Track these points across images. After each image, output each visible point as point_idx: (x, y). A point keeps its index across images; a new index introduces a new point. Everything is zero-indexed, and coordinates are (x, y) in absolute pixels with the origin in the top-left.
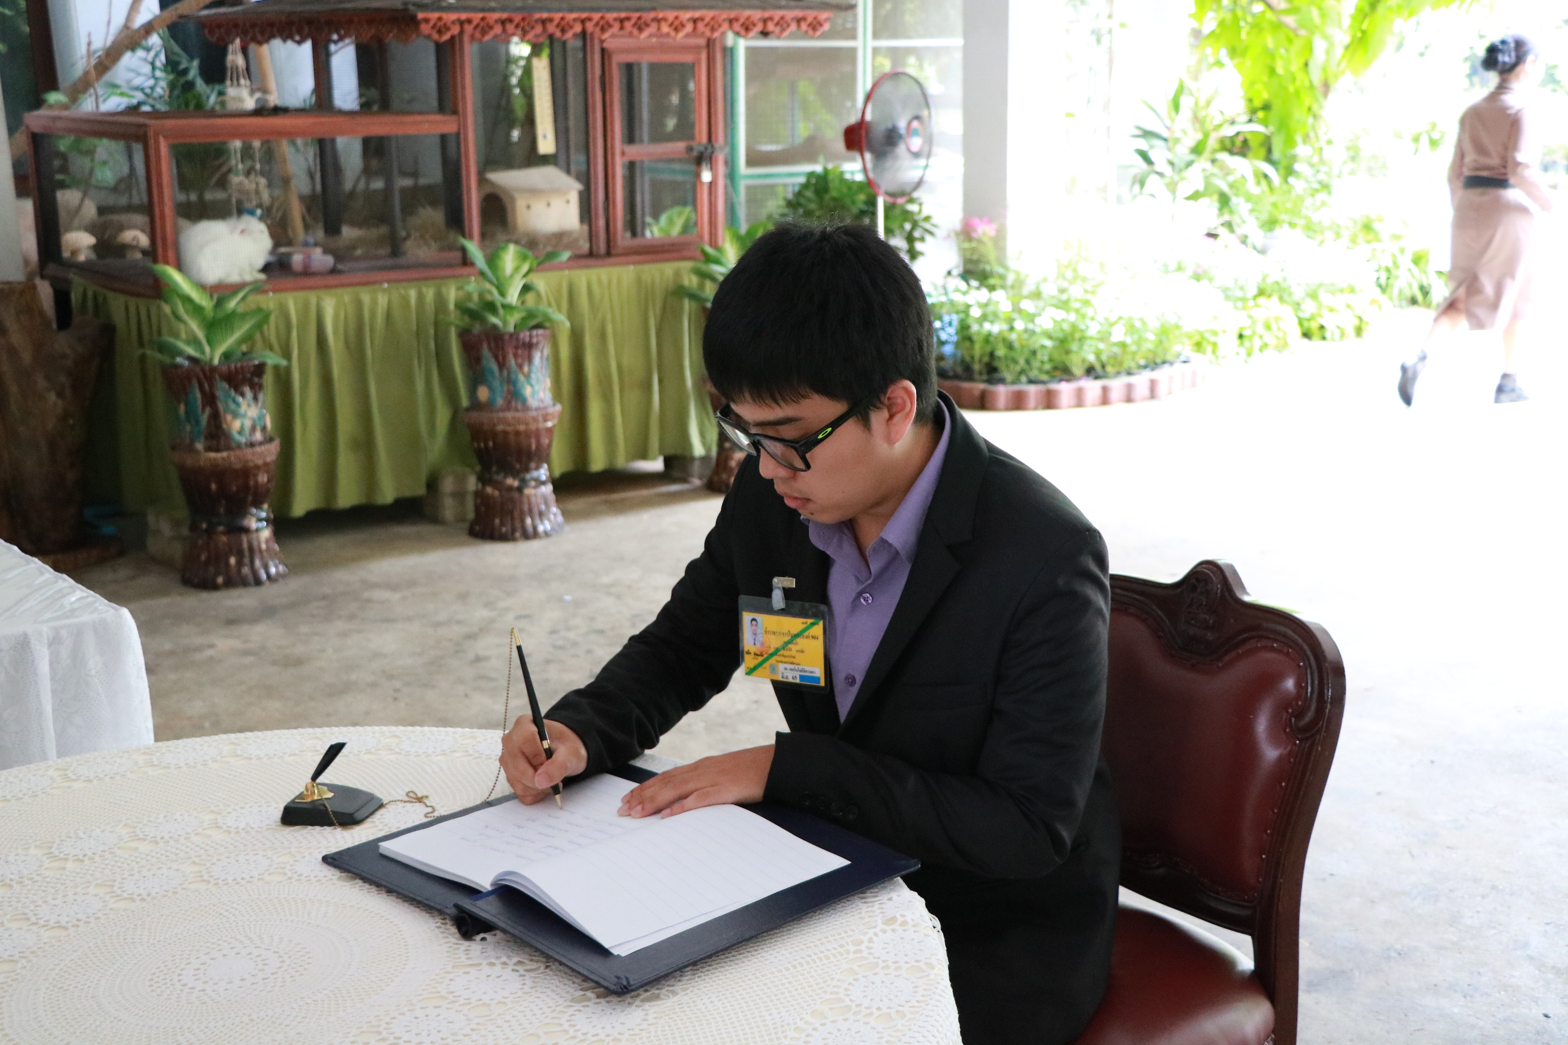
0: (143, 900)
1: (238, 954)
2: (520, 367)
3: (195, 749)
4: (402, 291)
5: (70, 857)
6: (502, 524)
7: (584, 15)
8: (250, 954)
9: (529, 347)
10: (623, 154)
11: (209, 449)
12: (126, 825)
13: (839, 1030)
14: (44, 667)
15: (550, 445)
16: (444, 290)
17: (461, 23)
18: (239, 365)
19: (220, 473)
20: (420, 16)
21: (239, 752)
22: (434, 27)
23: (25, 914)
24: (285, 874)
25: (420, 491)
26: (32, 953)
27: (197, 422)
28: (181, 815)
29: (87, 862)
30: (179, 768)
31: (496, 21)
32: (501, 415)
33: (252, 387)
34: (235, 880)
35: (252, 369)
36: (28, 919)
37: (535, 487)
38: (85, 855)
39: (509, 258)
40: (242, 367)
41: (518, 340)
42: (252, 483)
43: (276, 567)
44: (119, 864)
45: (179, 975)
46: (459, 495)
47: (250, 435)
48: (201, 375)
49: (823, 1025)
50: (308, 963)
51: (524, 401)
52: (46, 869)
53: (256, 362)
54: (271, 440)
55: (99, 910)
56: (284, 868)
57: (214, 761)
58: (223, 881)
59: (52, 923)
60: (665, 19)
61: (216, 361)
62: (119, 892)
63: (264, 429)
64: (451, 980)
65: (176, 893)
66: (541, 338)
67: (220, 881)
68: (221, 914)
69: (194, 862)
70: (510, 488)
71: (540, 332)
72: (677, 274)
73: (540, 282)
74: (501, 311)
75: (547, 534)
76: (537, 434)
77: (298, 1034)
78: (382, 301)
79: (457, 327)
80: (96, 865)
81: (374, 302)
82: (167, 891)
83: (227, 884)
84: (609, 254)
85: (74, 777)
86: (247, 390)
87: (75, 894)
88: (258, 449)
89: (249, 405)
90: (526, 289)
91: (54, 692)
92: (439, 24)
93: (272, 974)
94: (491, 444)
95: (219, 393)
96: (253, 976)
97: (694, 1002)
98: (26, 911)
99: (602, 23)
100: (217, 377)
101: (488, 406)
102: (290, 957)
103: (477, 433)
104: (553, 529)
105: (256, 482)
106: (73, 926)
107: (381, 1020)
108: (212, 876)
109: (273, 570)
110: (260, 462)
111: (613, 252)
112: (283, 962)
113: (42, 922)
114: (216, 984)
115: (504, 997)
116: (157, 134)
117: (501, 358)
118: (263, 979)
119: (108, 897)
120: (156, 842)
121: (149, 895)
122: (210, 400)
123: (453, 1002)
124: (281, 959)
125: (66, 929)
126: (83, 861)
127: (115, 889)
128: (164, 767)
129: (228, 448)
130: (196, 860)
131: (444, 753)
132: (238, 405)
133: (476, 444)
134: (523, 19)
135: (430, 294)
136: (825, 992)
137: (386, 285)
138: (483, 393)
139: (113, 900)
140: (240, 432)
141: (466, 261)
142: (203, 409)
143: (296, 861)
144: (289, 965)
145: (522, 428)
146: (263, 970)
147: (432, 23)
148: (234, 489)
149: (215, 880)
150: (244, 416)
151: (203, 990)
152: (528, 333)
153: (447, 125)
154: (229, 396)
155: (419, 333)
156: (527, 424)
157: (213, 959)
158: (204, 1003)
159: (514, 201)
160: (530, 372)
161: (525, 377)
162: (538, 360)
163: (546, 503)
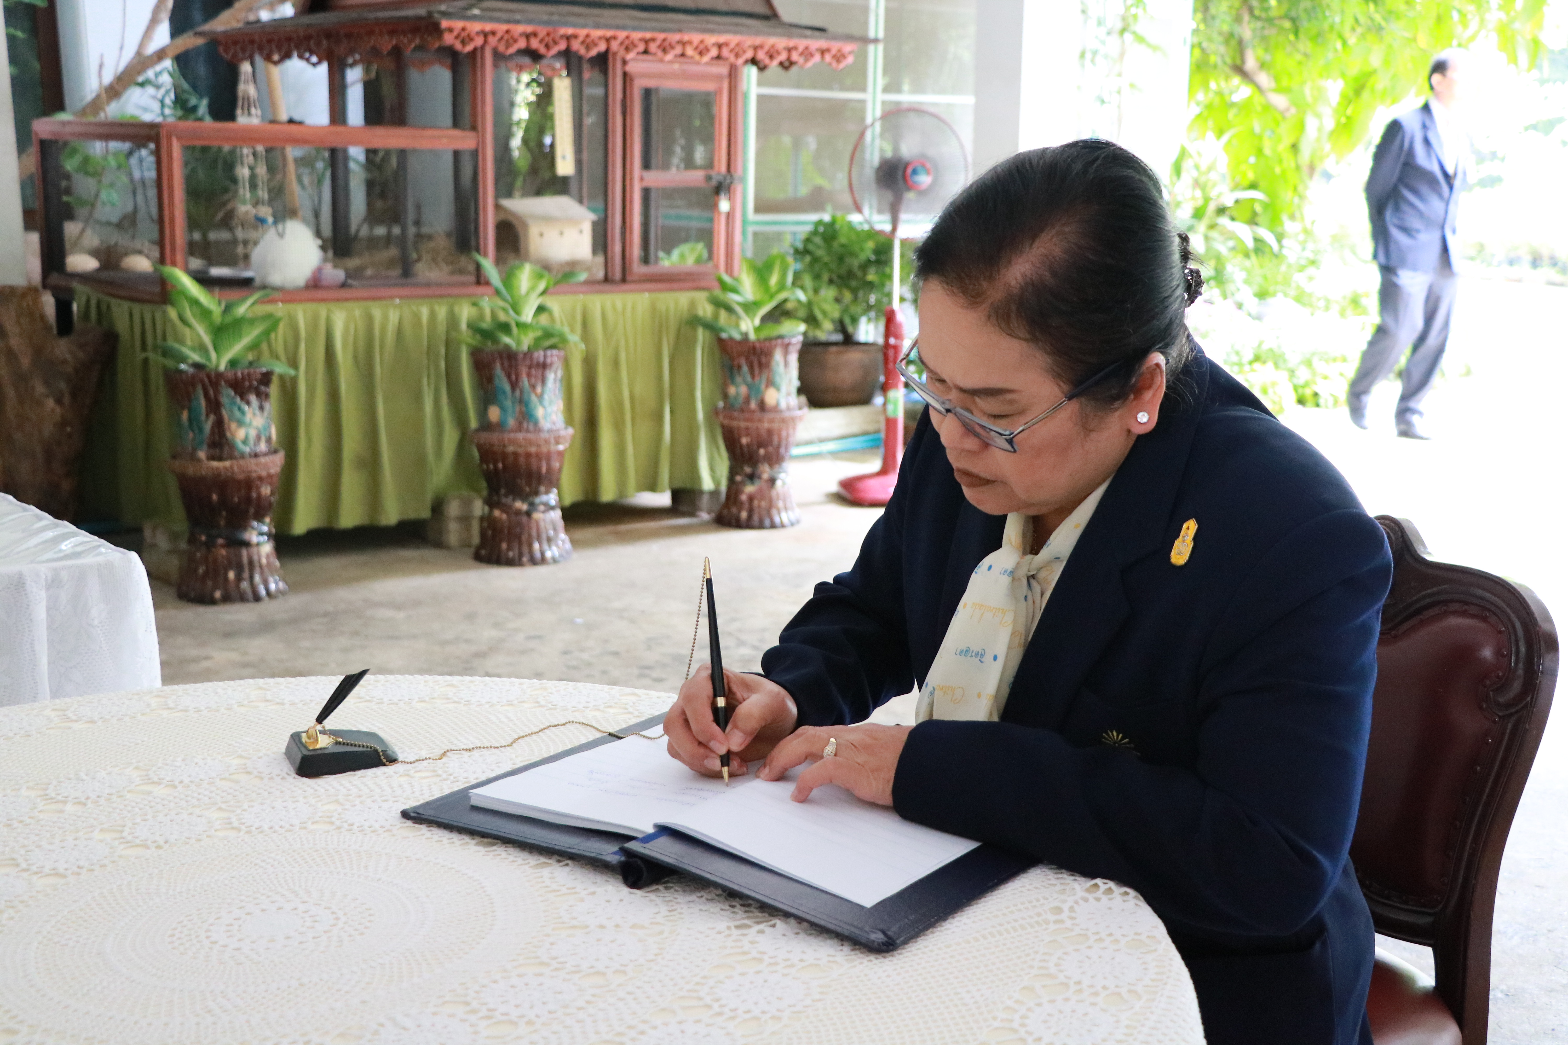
0: (159, 847)
1: (280, 908)
2: (533, 387)
3: (217, 693)
4: (414, 308)
5: (70, 799)
6: (509, 548)
7: (609, 33)
8: (295, 909)
9: (544, 366)
10: (642, 179)
11: (212, 458)
12: (137, 768)
13: (1060, 1012)
14: (40, 612)
15: (560, 469)
16: (456, 309)
17: (486, 35)
18: (246, 371)
19: (222, 483)
20: (444, 24)
21: (269, 697)
22: (457, 37)
23: (13, 859)
24: (332, 823)
25: (425, 513)
26: (22, 902)
27: (201, 430)
28: (203, 759)
29: (90, 805)
30: (199, 711)
31: (521, 35)
32: (512, 435)
33: (259, 394)
34: (271, 828)
35: (259, 376)
36: (18, 865)
37: (544, 512)
38: (88, 798)
39: (525, 277)
40: (249, 375)
41: (531, 358)
42: (254, 495)
43: (276, 583)
44: (130, 808)
45: (207, 931)
46: (465, 519)
47: (255, 445)
48: (206, 380)
49: (1039, 1005)
50: (370, 921)
51: (536, 423)
52: (40, 812)
53: (264, 370)
54: (275, 452)
55: (106, 857)
56: (331, 817)
57: (241, 705)
58: (256, 829)
59: (47, 870)
60: (690, 42)
61: (222, 368)
62: (130, 838)
63: (269, 440)
64: (552, 944)
65: (199, 840)
66: (555, 359)
67: (253, 829)
68: (256, 865)
69: (220, 809)
70: (518, 512)
71: (555, 352)
72: (692, 304)
73: (555, 304)
74: (515, 329)
75: (555, 561)
76: (548, 457)
77: (363, 1002)
78: (394, 317)
79: (468, 345)
80: (101, 808)
81: (385, 318)
82: (189, 838)
83: (262, 832)
84: (624, 280)
85: (74, 718)
86: (253, 398)
87: (76, 839)
88: (263, 460)
89: (254, 414)
90: (541, 309)
91: (51, 642)
92: (463, 34)
93: (325, 932)
94: (500, 465)
95: (224, 400)
96: (300, 933)
97: (866, 975)
98: (15, 856)
99: (627, 42)
100: (223, 383)
101: (500, 426)
102: (345, 914)
103: (487, 454)
104: (561, 556)
105: (259, 495)
106: (73, 874)
107: (467, 989)
108: (243, 824)
109: (273, 587)
110: (264, 474)
111: (628, 278)
112: (337, 919)
113: (34, 868)
114: (253, 942)
115: (622, 965)
116: (169, 137)
117: (513, 377)
118: (314, 938)
119: (116, 843)
120: (175, 787)
121: (166, 842)
122: (215, 406)
123: (557, 969)
124: (334, 916)
125: (64, 876)
126: (85, 805)
127: (125, 834)
128: (181, 711)
129: (231, 457)
130: (223, 806)
131: (510, 704)
132: (243, 413)
133: (485, 466)
134: (548, 34)
135: (442, 312)
136: (1031, 967)
137: (398, 301)
138: (494, 413)
139: (122, 846)
140: (245, 442)
141: (480, 280)
142: (207, 416)
143: (345, 810)
144: (345, 923)
145: (533, 450)
146: (313, 927)
147: (455, 33)
148: (236, 500)
149: (246, 827)
150: (250, 425)
151: (239, 949)
152: (542, 353)
153: (465, 141)
154: (235, 403)
155: (430, 351)
156: (539, 446)
157: (249, 914)
158: (240, 964)
159: (527, 227)
160: (542, 393)
161: (538, 397)
162: (551, 381)
163: (555, 529)
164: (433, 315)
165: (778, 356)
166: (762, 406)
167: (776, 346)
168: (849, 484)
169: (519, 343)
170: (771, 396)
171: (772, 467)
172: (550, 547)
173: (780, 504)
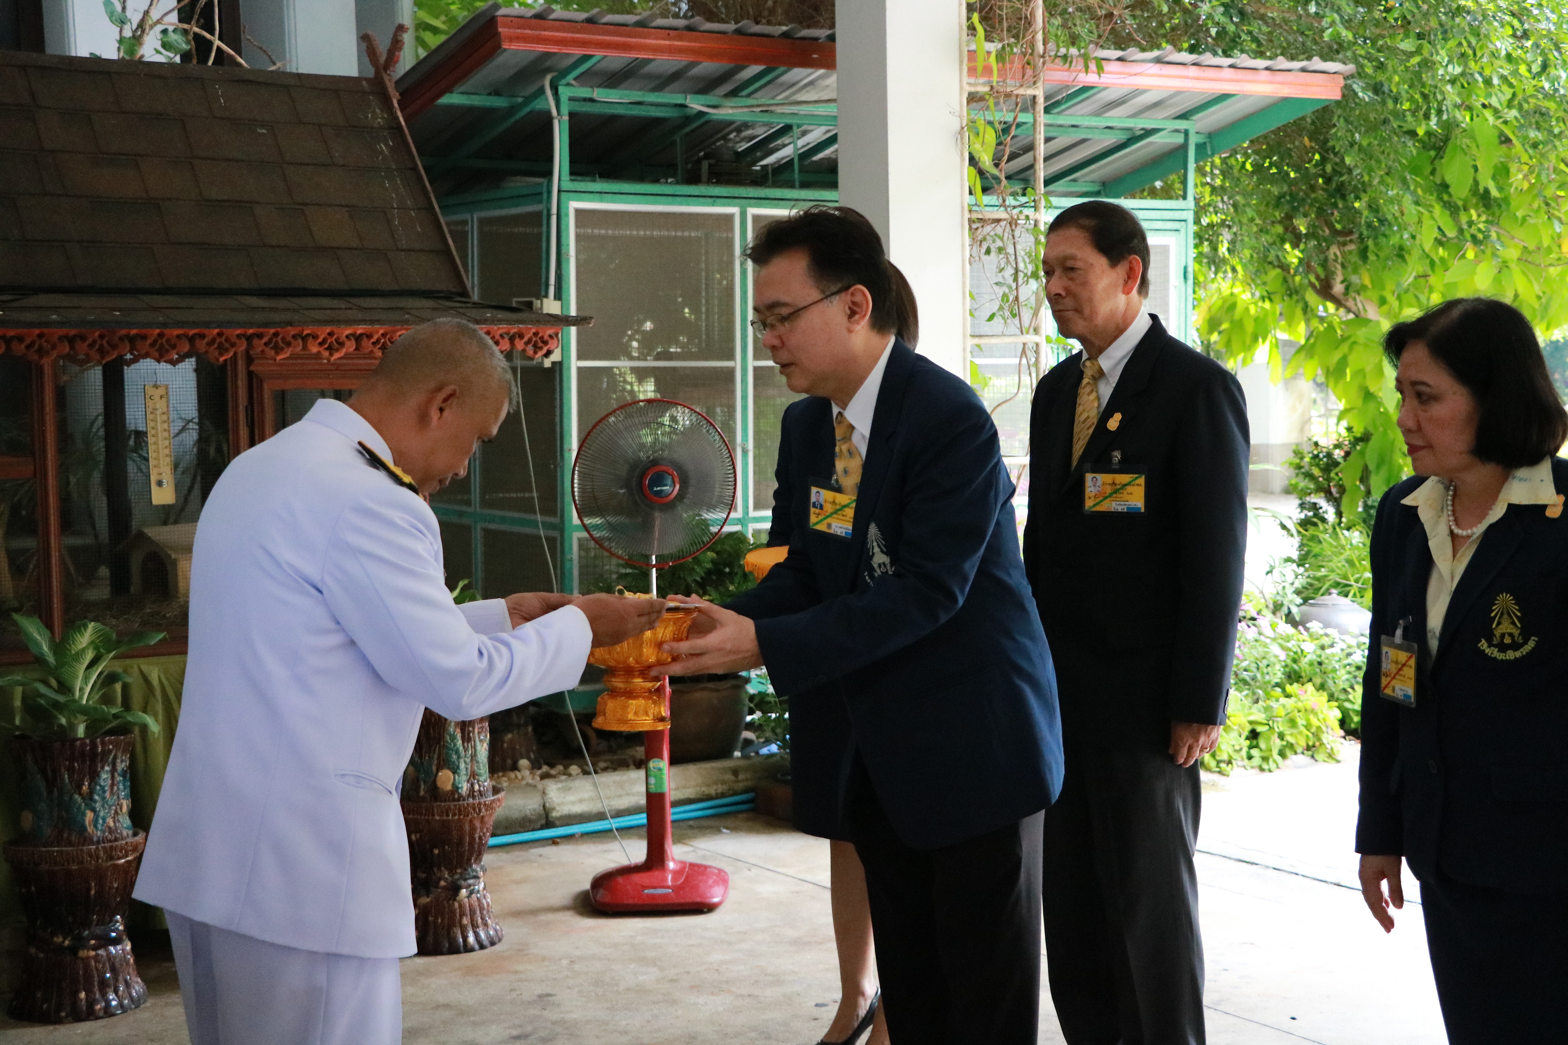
2: (77, 785)
6: (45, 999)
9: (91, 758)
37: (95, 948)
39: (86, 639)
51: (83, 832)
60: (313, 337)
66: (110, 747)
70: (61, 948)
71: (109, 738)
74: (64, 711)
94: (33, 888)
101: (35, 837)
103: (20, 873)
138: (26, 820)
152: (89, 740)
153: (23, 468)
156: (81, 862)
159: (174, 563)
160: (91, 792)
161: (83, 799)
162: (105, 776)
163: (113, 970)
166: (434, 791)
168: (602, 881)
169: (72, 727)
170: (445, 779)
171: (452, 872)
172: (104, 995)
173: (466, 921)
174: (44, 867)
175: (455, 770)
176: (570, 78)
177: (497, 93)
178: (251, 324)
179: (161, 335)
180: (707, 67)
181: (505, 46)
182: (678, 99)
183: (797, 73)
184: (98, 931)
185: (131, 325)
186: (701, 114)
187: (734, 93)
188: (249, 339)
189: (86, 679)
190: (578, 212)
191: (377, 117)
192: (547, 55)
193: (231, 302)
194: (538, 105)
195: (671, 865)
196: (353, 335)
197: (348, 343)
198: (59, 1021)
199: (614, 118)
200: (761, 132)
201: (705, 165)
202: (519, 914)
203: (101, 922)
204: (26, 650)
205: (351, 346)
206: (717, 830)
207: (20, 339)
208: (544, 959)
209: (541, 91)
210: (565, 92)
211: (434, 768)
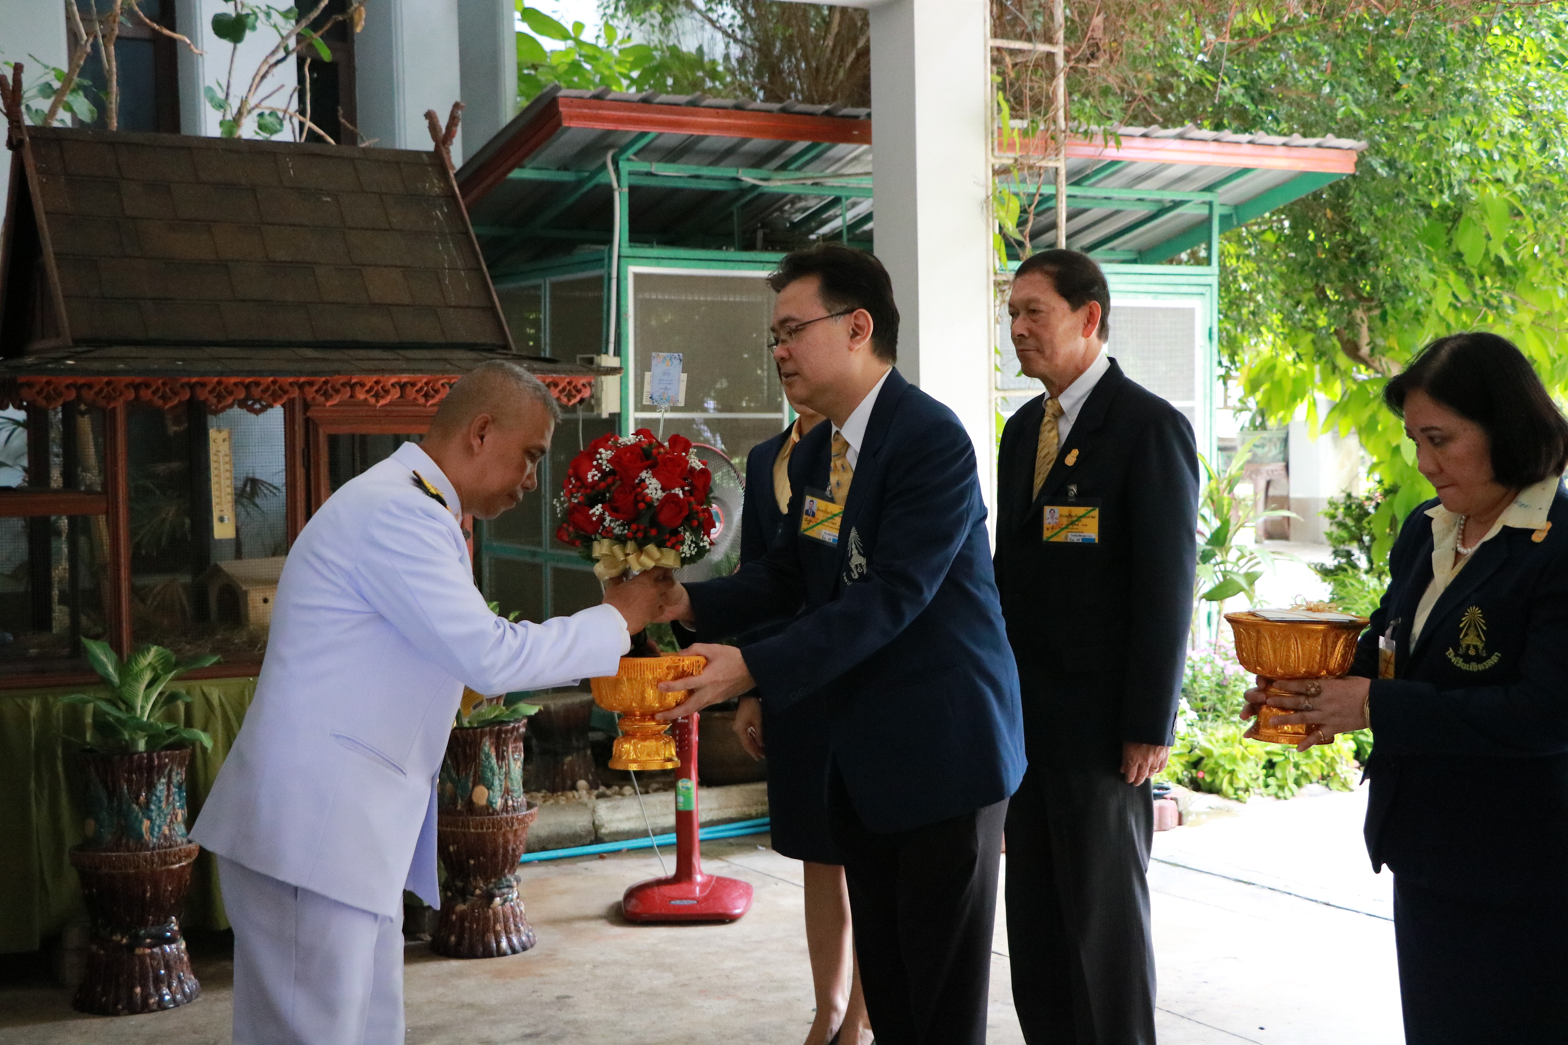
2: (134, 794)
4: (21, 701)
17: (78, 388)
20: (21, 379)
22: (40, 392)
70: (119, 946)
92: (48, 388)
94: (95, 891)
99: (273, 388)
101: (96, 843)
117: (110, 784)
135: (56, 705)
138: (90, 827)
147: (37, 388)
153: (92, 505)
155: (42, 749)
159: (245, 593)
160: (148, 801)
161: (141, 807)
162: (161, 787)
163: (168, 967)
164: (46, 709)
165: (488, 746)
166: (470, 806)
167: (483, 734)
168: (635, 893)
169: (134, 742)
170: (480, 795)
171: (487, 881)
172: (158, 990)
173: (499, 927)
174: (105, 870)
175: (490, 787)
176: (630, 153)
177: (564, 167)
178: (301, 373)
179: (219, 383)
180: (758, 143)
181: (565, 124)
182: (731, 173)
183: (841, 149)
184: (153, 931)
185: (190, 374)
186: (754, 187)
187: (783, 167)
188: (301, 386)
189: (146, 698)
190: (637, 276)
191: (434, 187)
192: (608, 133)
193: (286, 353)
194: (601, 179)
195: (699, 878)
196: (398, 383)
197: (393, 391)
198: (116, 1014)
199: (675, 191)
200: (814, 204)
201: (760, 234)
202: (555, 922)
203: (157, 923)
204: (92, 671)
205: (395, 394)
206: (753, 847)
207: (90, 386)
208: (570, 963)
209: (604, 166)
210: (624, 166)
211: (470, 785)
